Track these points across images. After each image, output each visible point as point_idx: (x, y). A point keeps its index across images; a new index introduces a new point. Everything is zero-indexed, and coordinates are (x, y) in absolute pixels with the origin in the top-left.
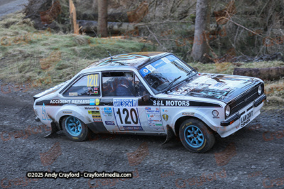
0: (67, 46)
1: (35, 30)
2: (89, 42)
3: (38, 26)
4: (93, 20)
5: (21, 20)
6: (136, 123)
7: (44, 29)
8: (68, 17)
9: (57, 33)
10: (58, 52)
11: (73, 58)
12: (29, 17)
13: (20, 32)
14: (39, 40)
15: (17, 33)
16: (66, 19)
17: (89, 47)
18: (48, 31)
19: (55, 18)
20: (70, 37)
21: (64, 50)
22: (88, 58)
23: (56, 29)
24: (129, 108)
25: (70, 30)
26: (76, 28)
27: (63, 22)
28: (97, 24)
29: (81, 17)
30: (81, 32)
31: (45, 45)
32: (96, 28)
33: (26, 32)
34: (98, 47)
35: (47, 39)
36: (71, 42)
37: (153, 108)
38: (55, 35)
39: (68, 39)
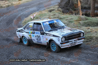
0: (77, 21)
1: (63, 13)
2: (87, 19)
3: (64, 11)
4: (88, 9)
5: (57, 9)
6: (40, 40)
7: (66, 13)
8: (77, 8)
9: (72, 15)
10: (73, 23)
11: (79, 26)
12: (60, 8)
13: (56, 14)
14: (64, 18)
15: (55, 15)
16: (76, 9)
17: (86, 21)
18: (68, 14)
19: (71, 8)
20: (78, 17)
21: (75, 22)
22: (86, 26)
23: (72, 13)
24: (38, 35)
25: (78, 14)
26: (81, 13)
27: (75, 10)
28: (90, 11)
29: (83, 8)
30: (83, 15)
31: (67, 20)
32: (90, 13)
33: (58, 14)
34: (90, 21)
35: (68, 17)
36: (79, 19)
37: (44, 36)
38: (71, 16)
39: (77, 18)
